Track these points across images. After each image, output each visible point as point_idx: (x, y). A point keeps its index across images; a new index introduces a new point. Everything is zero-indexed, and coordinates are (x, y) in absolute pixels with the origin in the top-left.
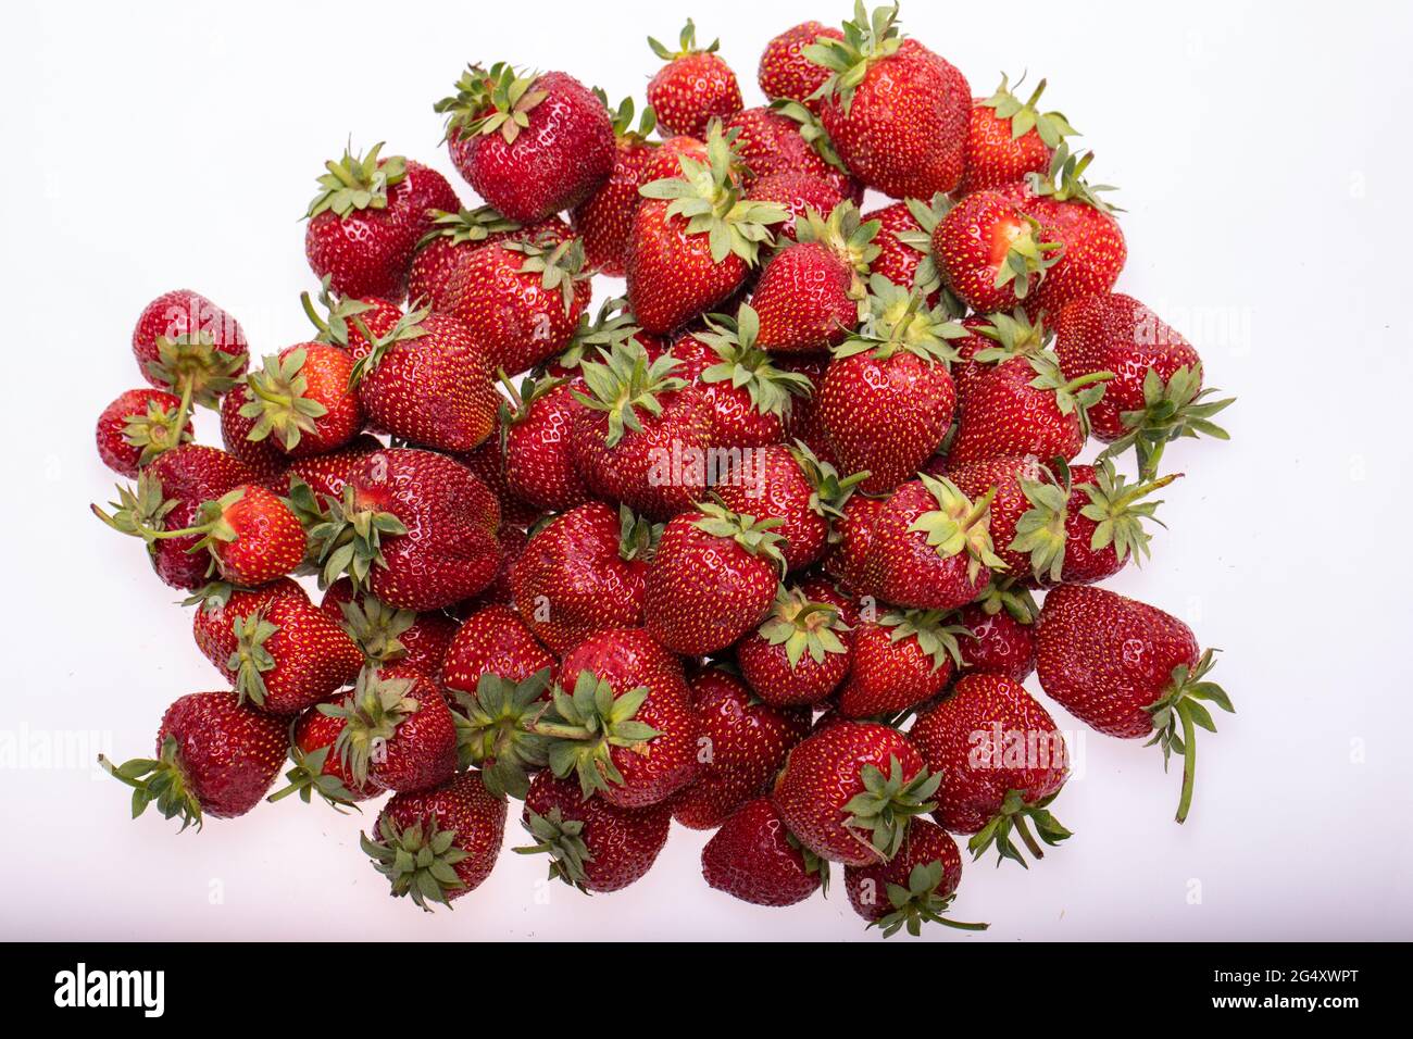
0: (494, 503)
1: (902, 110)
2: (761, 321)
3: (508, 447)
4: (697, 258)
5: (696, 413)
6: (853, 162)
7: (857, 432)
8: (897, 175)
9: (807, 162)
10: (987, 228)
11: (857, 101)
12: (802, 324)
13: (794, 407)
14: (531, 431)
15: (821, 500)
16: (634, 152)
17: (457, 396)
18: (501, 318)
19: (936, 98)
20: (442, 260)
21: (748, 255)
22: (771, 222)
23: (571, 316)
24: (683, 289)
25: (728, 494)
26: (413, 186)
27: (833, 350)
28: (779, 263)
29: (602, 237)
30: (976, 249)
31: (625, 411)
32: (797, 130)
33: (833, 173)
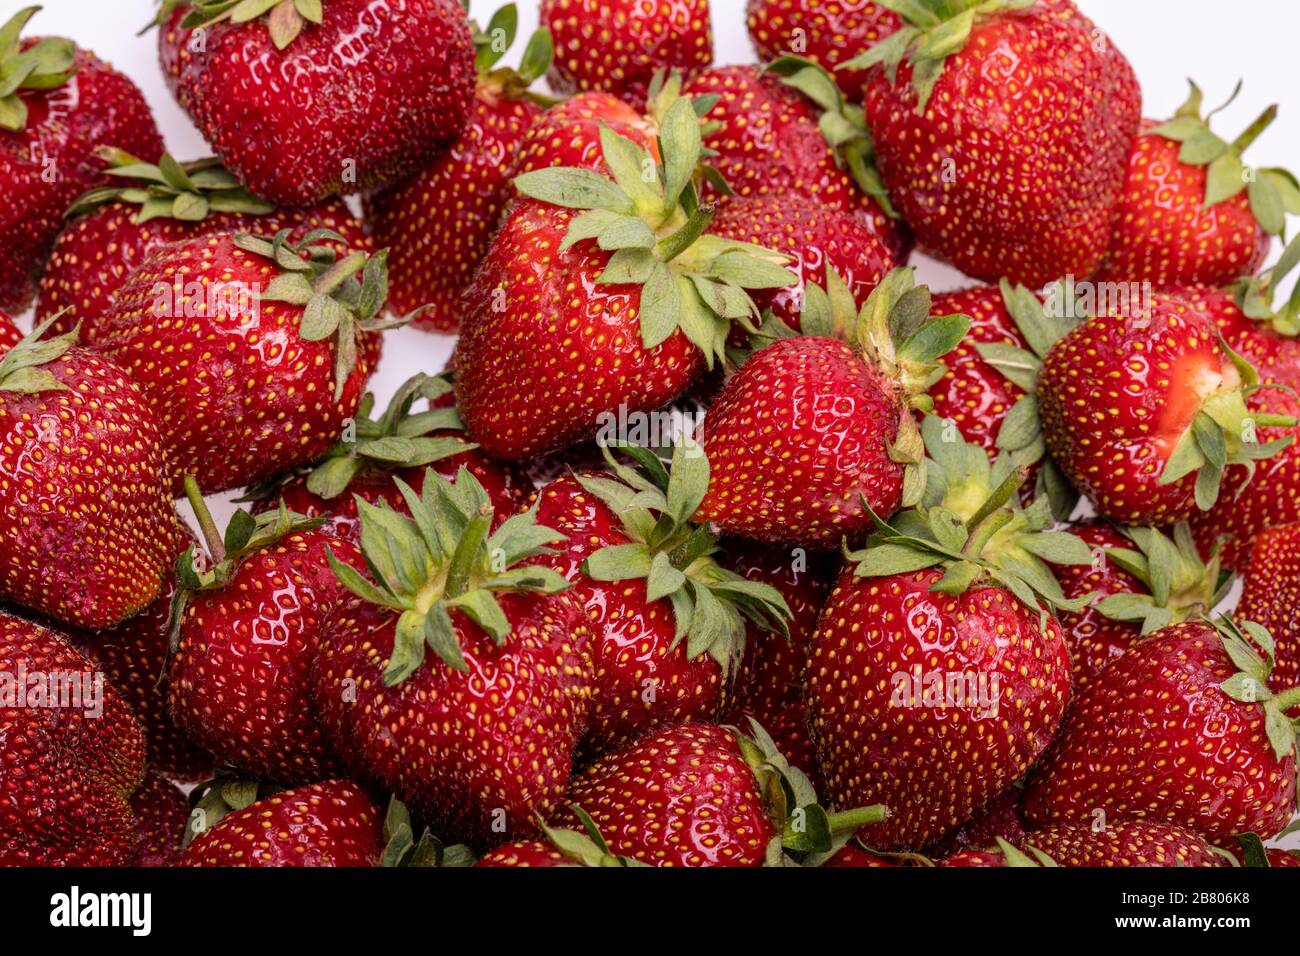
0: (135, 738)
1: (1027, 114)
2: (713, 474)
3: (183, 636)
4: (610, 332)
5: (572, 644)
6: (910, 196)
7: (876, 728)
8: (991, 234)
9: (824, 181)
10: (1164, 366)
11: (944, 84)
12: (793, 494)
13: (749, 648)
14: (233, 615)
15: (785, 850)
16: (504, 106)
17: (98, 521)
18: (209, 380)
19: (1090, 105)
20: (112, 247)
21: (708, 340)
22: (758, 285)
23: (345, 400)
24: (572, 386)
25: (605, 809)
26: (82, 98)
27: (852, 557)
28: (767, 369)
29: (419, 255)
30: (1137, 403)
31: (432, 618)
32: (815, 121)
33: (867, 209)
